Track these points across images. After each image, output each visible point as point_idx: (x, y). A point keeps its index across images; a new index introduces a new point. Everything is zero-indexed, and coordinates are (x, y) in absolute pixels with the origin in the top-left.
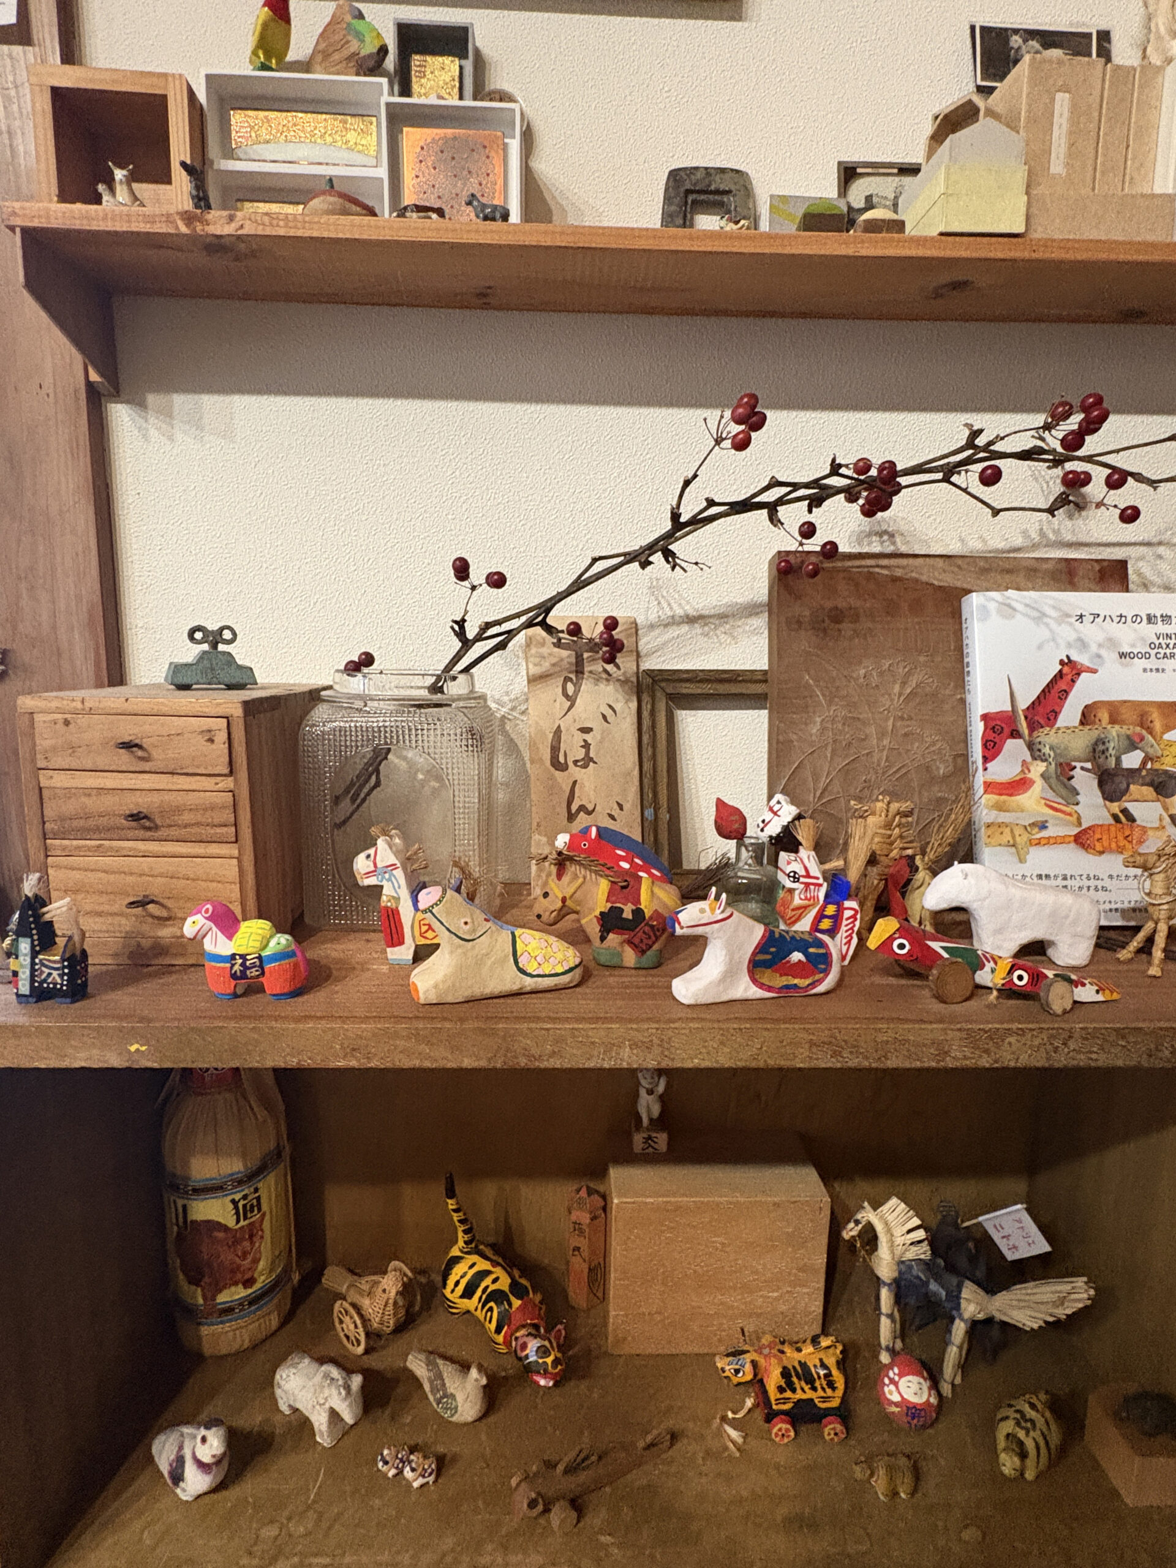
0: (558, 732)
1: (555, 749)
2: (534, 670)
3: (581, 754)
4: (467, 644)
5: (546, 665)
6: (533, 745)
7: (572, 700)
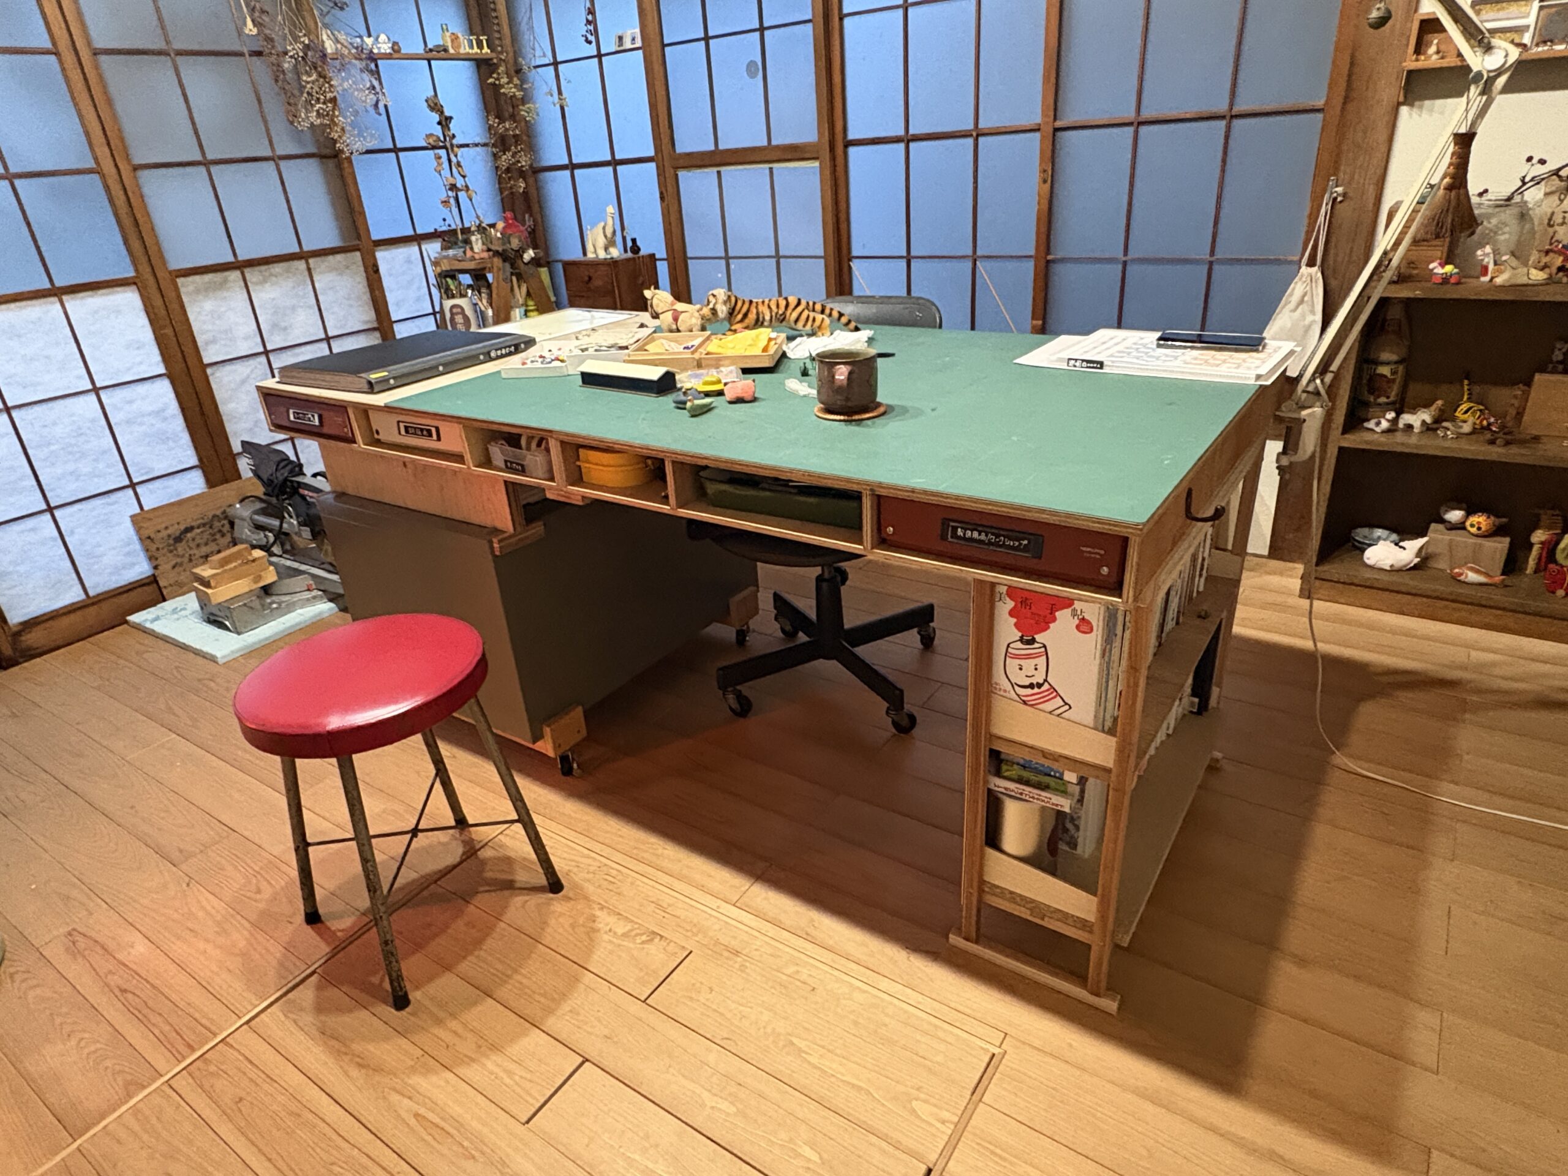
0: (1553, 214)
1: (1550, 220)
2: (1548, 190)
3: (1560, 221)
4: (1524, 183)
5: (1554, 188)
6: (1541, 219)
7: (1562, 201)
